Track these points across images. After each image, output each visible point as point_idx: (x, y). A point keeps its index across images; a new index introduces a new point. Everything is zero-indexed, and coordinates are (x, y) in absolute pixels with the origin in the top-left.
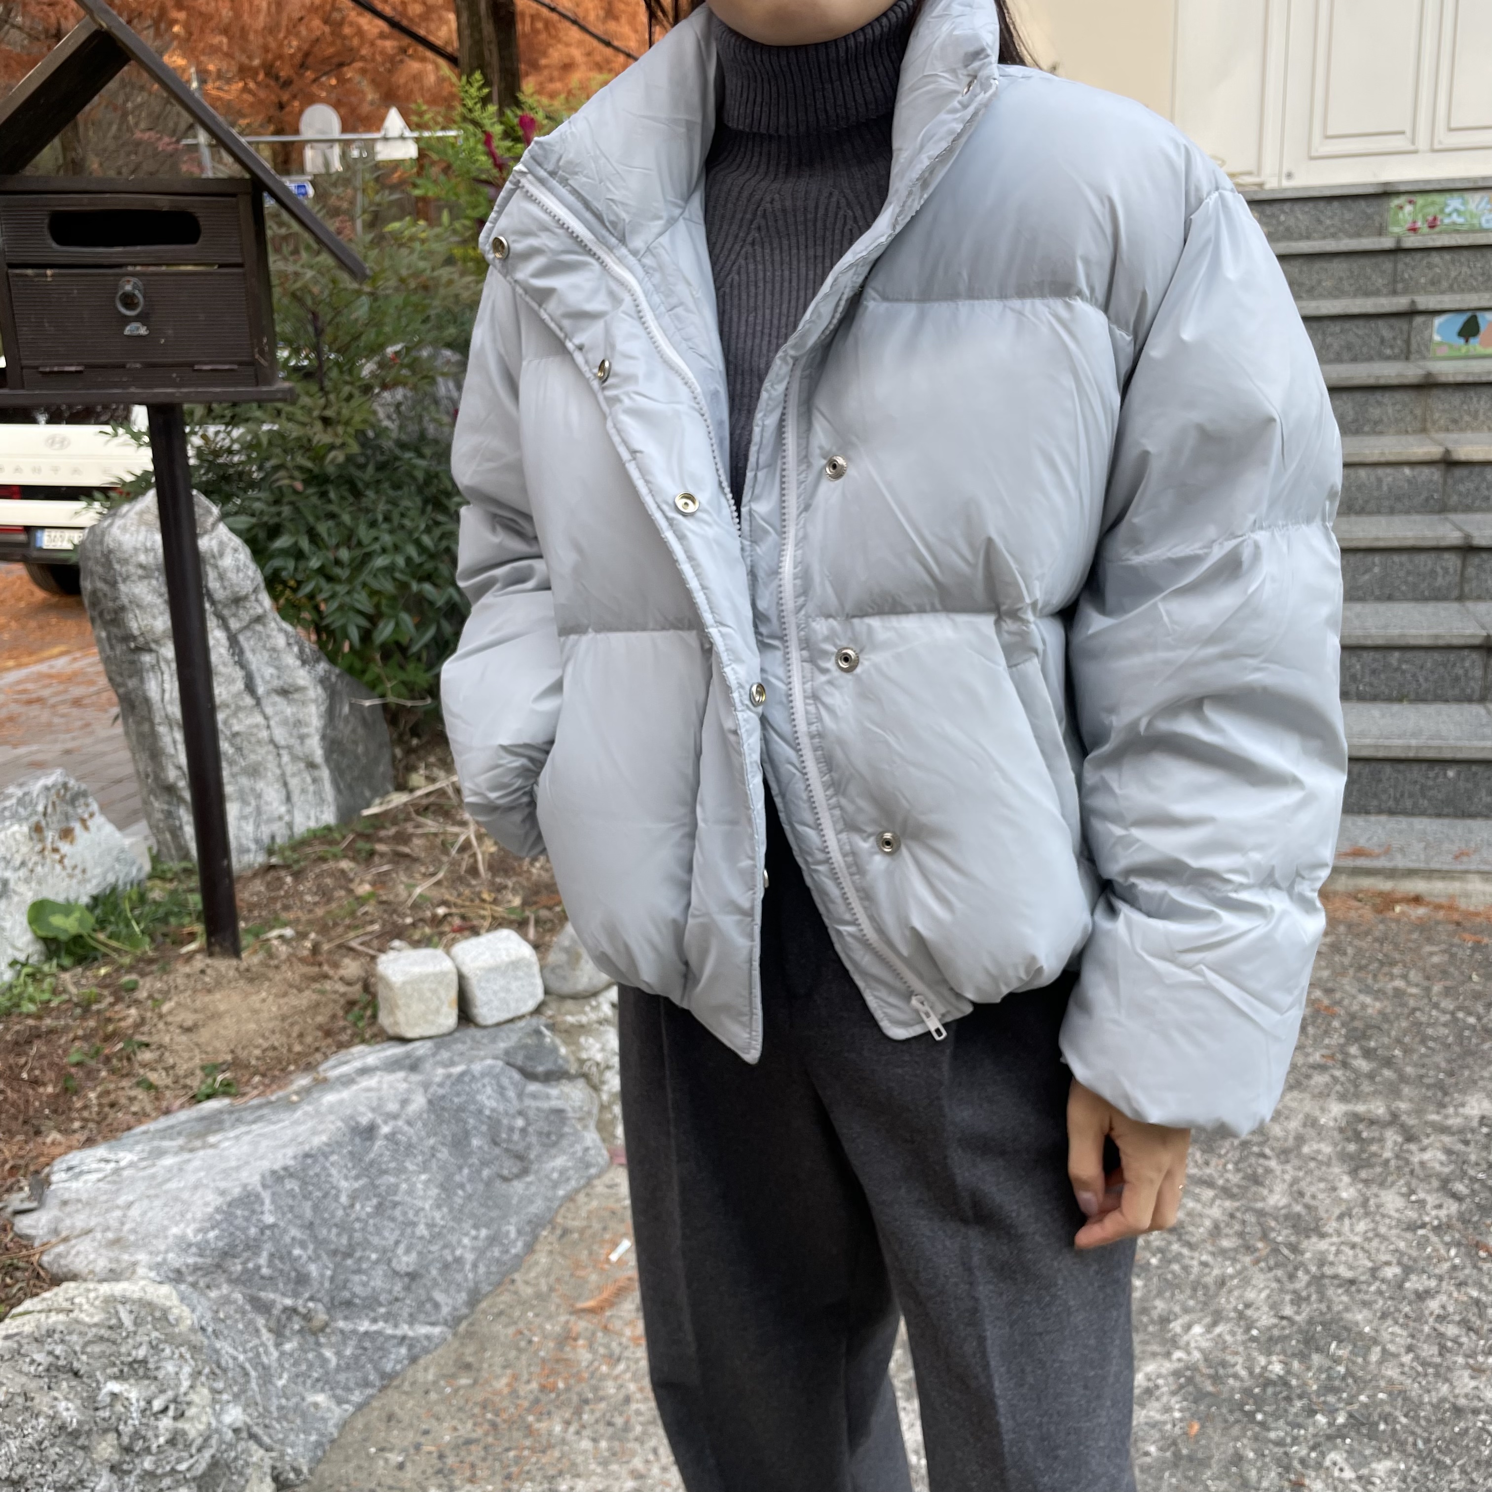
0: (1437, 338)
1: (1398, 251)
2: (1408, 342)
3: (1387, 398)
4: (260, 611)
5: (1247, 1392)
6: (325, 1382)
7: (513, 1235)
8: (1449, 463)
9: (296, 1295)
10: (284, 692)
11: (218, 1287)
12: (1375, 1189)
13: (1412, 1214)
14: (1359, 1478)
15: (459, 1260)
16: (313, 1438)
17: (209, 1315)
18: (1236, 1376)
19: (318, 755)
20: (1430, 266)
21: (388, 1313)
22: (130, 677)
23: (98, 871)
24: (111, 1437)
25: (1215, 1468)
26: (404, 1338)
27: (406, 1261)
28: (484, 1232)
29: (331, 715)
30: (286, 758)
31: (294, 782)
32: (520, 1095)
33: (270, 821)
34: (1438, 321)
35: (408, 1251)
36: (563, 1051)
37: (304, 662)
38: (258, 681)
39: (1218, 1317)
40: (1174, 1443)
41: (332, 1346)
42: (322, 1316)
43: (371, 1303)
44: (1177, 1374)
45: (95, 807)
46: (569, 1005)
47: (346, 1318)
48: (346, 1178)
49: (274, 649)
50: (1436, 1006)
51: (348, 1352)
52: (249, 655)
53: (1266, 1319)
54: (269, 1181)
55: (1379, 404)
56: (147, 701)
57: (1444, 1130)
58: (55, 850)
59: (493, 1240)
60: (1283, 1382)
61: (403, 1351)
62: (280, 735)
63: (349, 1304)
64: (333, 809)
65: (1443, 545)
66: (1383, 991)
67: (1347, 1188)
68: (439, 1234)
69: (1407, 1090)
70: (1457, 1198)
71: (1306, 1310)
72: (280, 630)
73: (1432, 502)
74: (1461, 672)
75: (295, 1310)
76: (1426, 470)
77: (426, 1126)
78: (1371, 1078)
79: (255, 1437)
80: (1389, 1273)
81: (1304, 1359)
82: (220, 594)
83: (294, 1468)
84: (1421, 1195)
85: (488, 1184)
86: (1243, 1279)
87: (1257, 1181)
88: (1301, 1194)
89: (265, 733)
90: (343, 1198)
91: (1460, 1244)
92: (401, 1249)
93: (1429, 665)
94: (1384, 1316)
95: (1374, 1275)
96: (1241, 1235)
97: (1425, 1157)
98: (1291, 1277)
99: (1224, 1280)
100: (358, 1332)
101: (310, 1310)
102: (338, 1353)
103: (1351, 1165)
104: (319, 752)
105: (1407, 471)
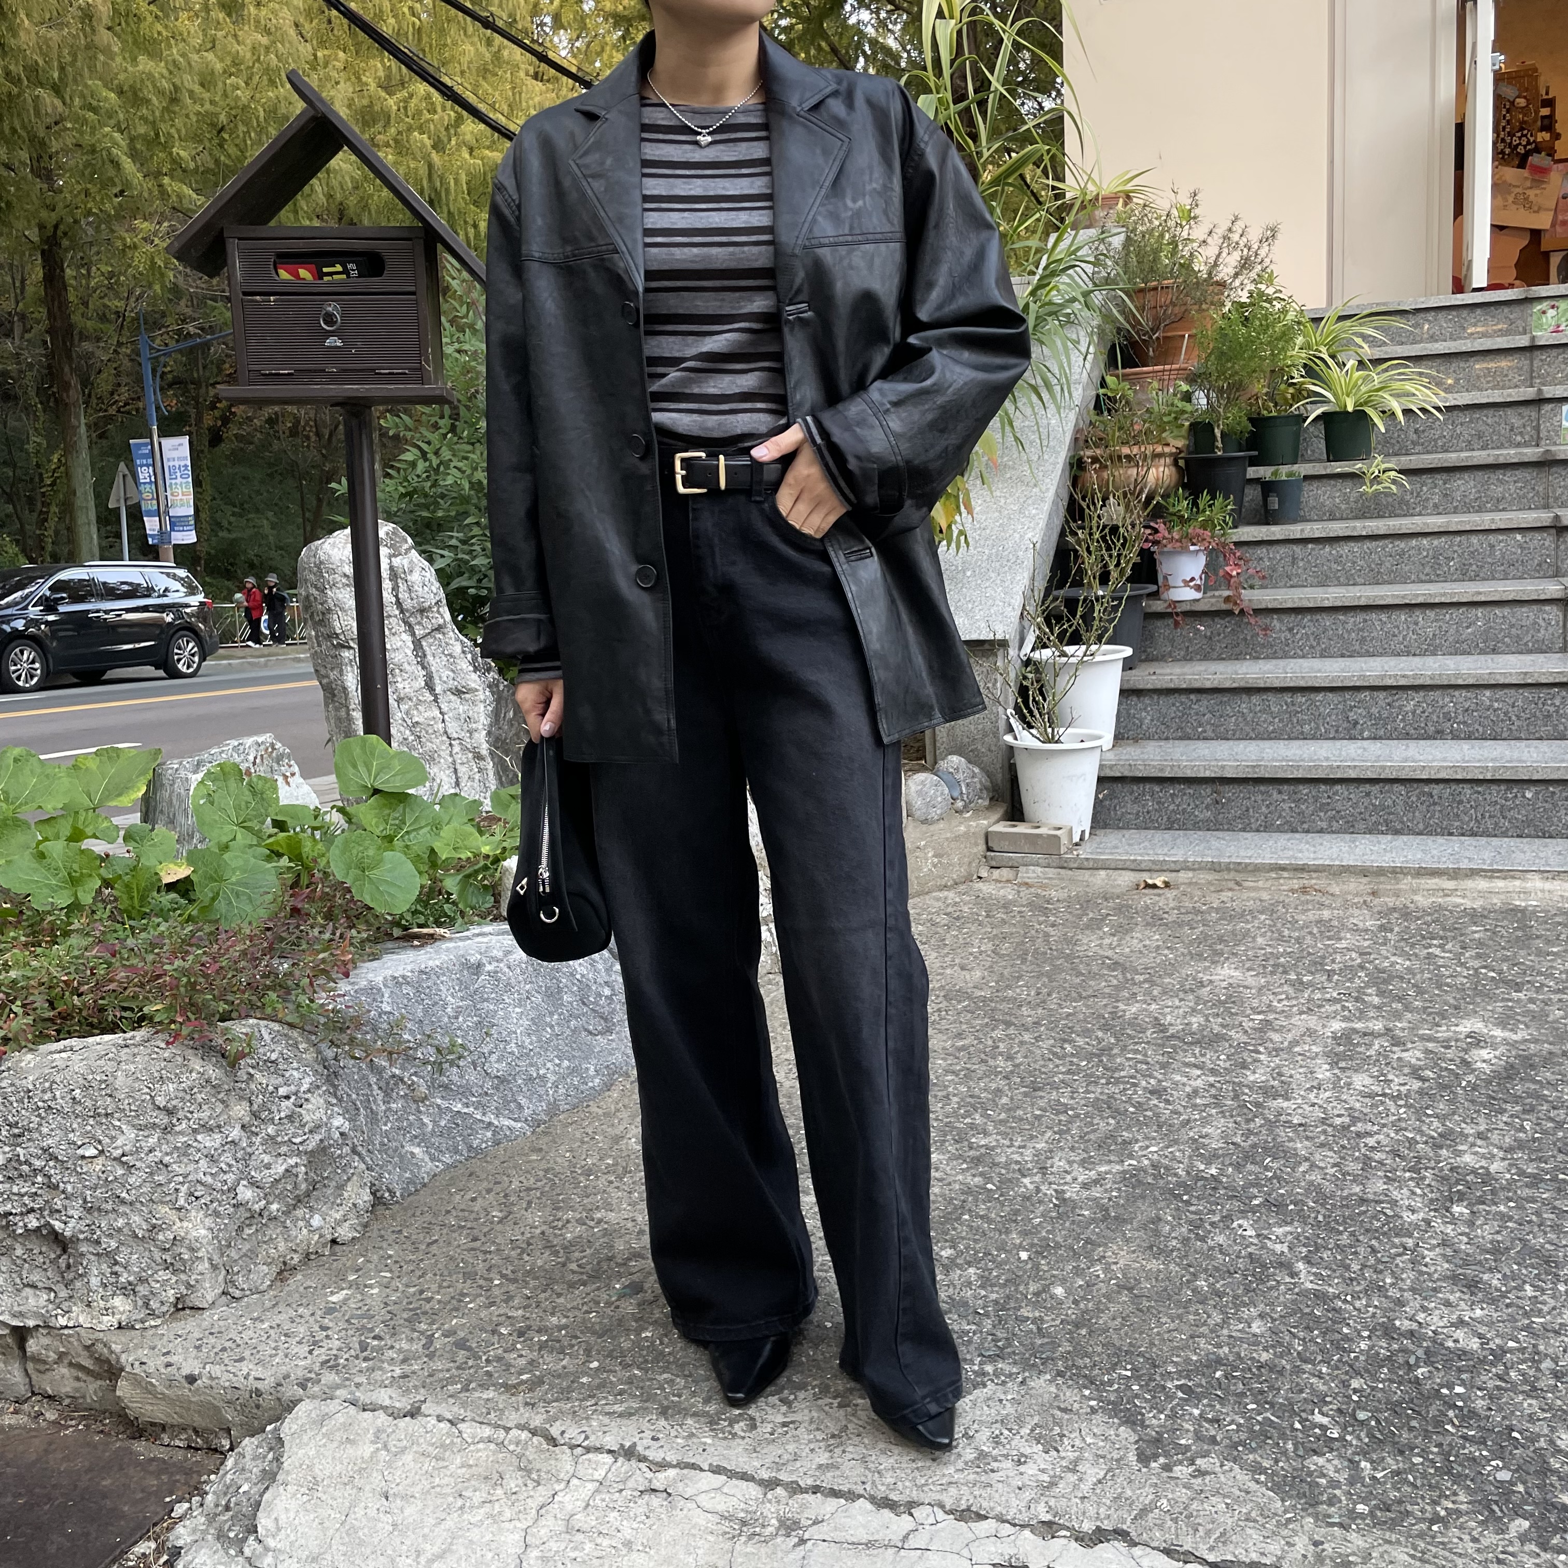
0: (1566, 424)
1: (1533, 348)
2: (1537, 429)
3: (1508, 476)
4: (441, 621)
5: (1179, 1184)
6: (421, 1139)
7: (592, 1072)
8: (1559, 529)
9: (403, 1068)
10: (458, 693)
12: (1349, 1073)
13: (1378, 1089)
14: (1258, 1236)
15: (543, 1078)
16: (407, 1175)
18: (1176, 1175)
19: (484, 749)
21: (479, 1102)
22: (332, 669)
24: (245, 1104)
26: (490, 1124)
27: (497, 1067)
28: (566, 1063)
29: (496, 715)
30: (457, 749)
31: (462, 770)
35: (499, 1061)
37: (476, 669)
38: (437, 681)
39: (1176, 1142)
40: (1107, 1210)
41: (429, 1115)
42: (422, 1090)
43: (464, 1092)
44: (1124, 1172)
45: (296, 769)
47: (443, 1098)
48: (452, 996)
49: (451, 655)
50: (1462, 965)
51: (443, 1123)
52: (430, 658)
53: (1215, 1144)
54: (390, 984)
55: (1501, 482)
56: (345, 689)
57: (1430, 1039)
59: (573, 1071)
60: (1214, 1178)
61: (489, 1134)
62: (453, 728)
63: (446, 1087)
65: (1543, 597)
66: (1416, 955)
67: (1324, 1072)
68: (527, 1055)
69: (1409, 1016)
70: (1424, 1080)
71: (1253, 1139)
72: (457, 639)
73: (1545, 566)
74: (1552, 709)
75: (402, 1080)
76: (1538, 536)
77: (523, 973)
78: (1378, 1008)
79: (359, 1155)
80: (1338, 1121)
81: (1238, 1167)
82: (408, 604)
83: (389, 1190)
84: (1390, 1077)
85: (574, 1031)
86: (1205, 1121)
87: (1244, 1066)
88: (1280, 1074)
89: (441, 726)
90: (449, 1010)
91: (1411, 1106)
92: (494, 1058)
93: (1520, 703)
94: (1322, 1145)
95: (1323, 1121)
96: (1215, 1097)
97: (1404, 1055)
98: (1248, 1121)
99: (1188, 1121)
100: (451, 1111)
101: (413, 1083)
102: (434, 1121)
103: (1334, 1059)
104: (485, 746)
105: (1519, 537)
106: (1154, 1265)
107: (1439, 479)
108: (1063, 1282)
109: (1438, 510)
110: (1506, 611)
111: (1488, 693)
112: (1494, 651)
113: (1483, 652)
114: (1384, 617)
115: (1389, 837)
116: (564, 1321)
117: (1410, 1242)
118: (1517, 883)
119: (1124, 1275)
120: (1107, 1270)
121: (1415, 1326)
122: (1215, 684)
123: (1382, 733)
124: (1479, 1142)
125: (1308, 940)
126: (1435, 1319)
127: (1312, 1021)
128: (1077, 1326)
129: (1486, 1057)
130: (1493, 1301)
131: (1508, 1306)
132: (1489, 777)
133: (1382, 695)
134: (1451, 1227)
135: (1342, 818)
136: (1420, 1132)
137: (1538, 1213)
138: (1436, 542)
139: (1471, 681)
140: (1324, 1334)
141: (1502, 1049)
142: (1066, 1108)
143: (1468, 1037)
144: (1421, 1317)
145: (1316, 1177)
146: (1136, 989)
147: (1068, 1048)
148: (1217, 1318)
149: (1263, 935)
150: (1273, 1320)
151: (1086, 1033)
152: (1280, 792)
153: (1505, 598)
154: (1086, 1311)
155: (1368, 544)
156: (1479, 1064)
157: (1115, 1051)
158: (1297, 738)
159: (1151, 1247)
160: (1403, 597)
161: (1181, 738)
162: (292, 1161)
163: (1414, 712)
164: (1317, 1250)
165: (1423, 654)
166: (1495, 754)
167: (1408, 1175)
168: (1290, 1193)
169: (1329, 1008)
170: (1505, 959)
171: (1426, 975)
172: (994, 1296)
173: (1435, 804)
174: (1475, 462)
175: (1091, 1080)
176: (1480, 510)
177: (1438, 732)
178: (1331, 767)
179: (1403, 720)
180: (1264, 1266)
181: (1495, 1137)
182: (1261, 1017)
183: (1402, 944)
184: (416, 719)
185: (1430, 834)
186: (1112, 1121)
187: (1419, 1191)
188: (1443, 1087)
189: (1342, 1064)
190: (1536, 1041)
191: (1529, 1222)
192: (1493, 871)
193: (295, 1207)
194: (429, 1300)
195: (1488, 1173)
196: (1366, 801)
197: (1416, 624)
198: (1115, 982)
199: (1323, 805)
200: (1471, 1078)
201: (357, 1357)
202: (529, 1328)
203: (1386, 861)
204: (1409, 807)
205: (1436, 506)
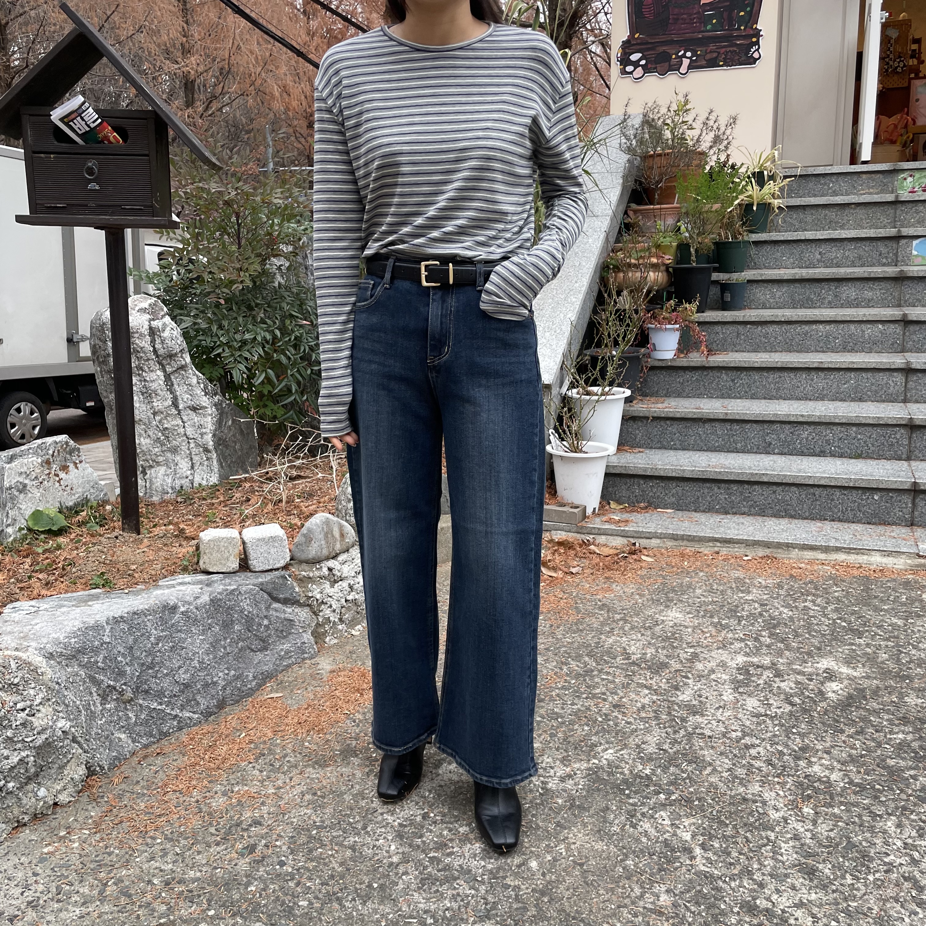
0: (915, 253)
1: (896, 203)
2: (896, 255)
3: (876, 285)
4: (183, 363)
5: (625, 781)
6: (127, 729)
7: (251, 677)
8: (906, 322)
9: (116, 680)
10: (194, 409)
11: (73, 667)
12: (745, 697)
13: (762, 711)
14: (672, 825)
15: (215, 683)
16: (114, 754)
17: (64, 678)
18: (622, 773)
19: (211, 445)
20: (917, 212)
21: (170, 702)
23: (80, 490)
25: (592, 811)
26: (176, 716)
27: (183, 677)
29: (220, 423)
30: (192, 445)
31: (196, 459)
32: (268, 608)
33: (180, 478)
34: (915, 242)
35: (186, 672)
36: (297, 589)
37: (206, 394)
38: (180, 402)
39: (625, 746)
40: (574, 800)
41: (133, 711)
42: (129, 694)
43: (160, 694)
44: (589, 769)
45: (83, 457)
46: (304, 566)
47: (144, 699)
48: (156, 629)
49: (190, 385)
50: (825, 616)
51: (143, 717)
52: (176, 386)
53: (651, 749)
54: (111, 622)
55: (872, 289)
57: (800, 673)
58: (57, 475)
59: (237, 678)
60: (648, 777)
61: (175, 723)
62: (190, 431)
63: (147, 692)
64: (217, 475)
65: (893, 367)
66: (796, 607)
67: (728, 696)
68: (206, 668)
69: (787, 653)
70: (792, 704)
71: (677, 747)
72: (194, 374)
73: (896, 345)
74: (895, 441)
75: (115, 688)
76: (892, 326)
77: (207, 612)
78: (768, 646)
79: (78, 743)
80: (734, 735)
81: (665, 769)
82: (161, 352)
83: (100, 766)
84: (771, 701)
85: (241, 650)
86: (648, 731)
87: (677, 688)
88: (700, 696)
89: (182, 430)
90: (152, 639)
91: (783, 725)
92: (181, 671)
93: (874, 436)
94: (721, 754)
95: (724, 735)
96: (655, 711)
97: (782, 685)
98: (675, 732)
99: (636, 730)
100: (150, 708)
101: (123, 690)
102: (136, 716)
103: (737, 685)
104: (211, 443)
105: (880, 326)
106: (600, 846)
107: (833, 286)
108: (538, 856)
109: (831, 306)
110: (869, 375)
111: (854, 429)
112: (861, 400)
113: (853, 400)
114: (792, 375)
115: (786, 520)
116: (198, 874)
117: (772, 836)
118: (865, 557)
119: (579, 852)
120: (568, 849)
121: (770, 905)
122: (683, 415)
123: (786, 450)
124: (825, 756)
125: (729, 592)
126: (784, 900)
127: (723, 655)
128: (543, 893)
129: (835, 689)
130: (824, 887)
131: (834, 891)
132: (851, 485)
133: (787, 427)
134: (801, 824)
135: (757, 506)
136: (787, 746)
137: (860, 816)
138: (828, 327)
139: (844, 421)
140: (708, 908)
141: (846, 682)
142: (558, 715)
143: (824, 672)
144: (774, 897)
145: (713, 779)
146: (614, 625)
147: (565, 668)
148: (637, 891)
149: (700, 588)
150: (675, 895)
151: (578, 658)
152: (719, 488)
153: (869, 366)
154: (549, 882)
155: (785, 327)
156: (830, 695)
157: (595, 673)
158: (733, 452)
159: (599, 831)
160: (805, 363)
161: (660, 448)
162: (24, 754)
163: (807, 439)
164: (710, 839)
165: (817, 399)
166: (857, 469)
167: (776, 779)
168: (696, 792)
169: (738, 645)
170: (854, 613)
171: (802, 623)
172: (490, 866)
173: (817, 500)
174: (856, 276)
175: (577, 694)
176: (857, 306)
177: (822, 452)
178: (752, 474)
179: (800, 443)
180: (673, 850)
181: (835, 752)
182: (692, 650)
183: (789, 598)
184: (166, 426)
185: (812, 519)
186: (586, 728)
187: (781, 793)
188: (805, 711)
189: (741, 690)
190: (868, 677)
191: (853, 823)
192: (850, 549)
193: (26, 784)
194: (110, 854)
195: (828, 781)
196: (773, 496)
197: (812, 380)
198: (602, 619)
199: (745, 497)
200: (824, 704)
201: (52, 900)
202: (173, 879)
203: (783, 538)
204: (801, 502)
205: (830, 302)
